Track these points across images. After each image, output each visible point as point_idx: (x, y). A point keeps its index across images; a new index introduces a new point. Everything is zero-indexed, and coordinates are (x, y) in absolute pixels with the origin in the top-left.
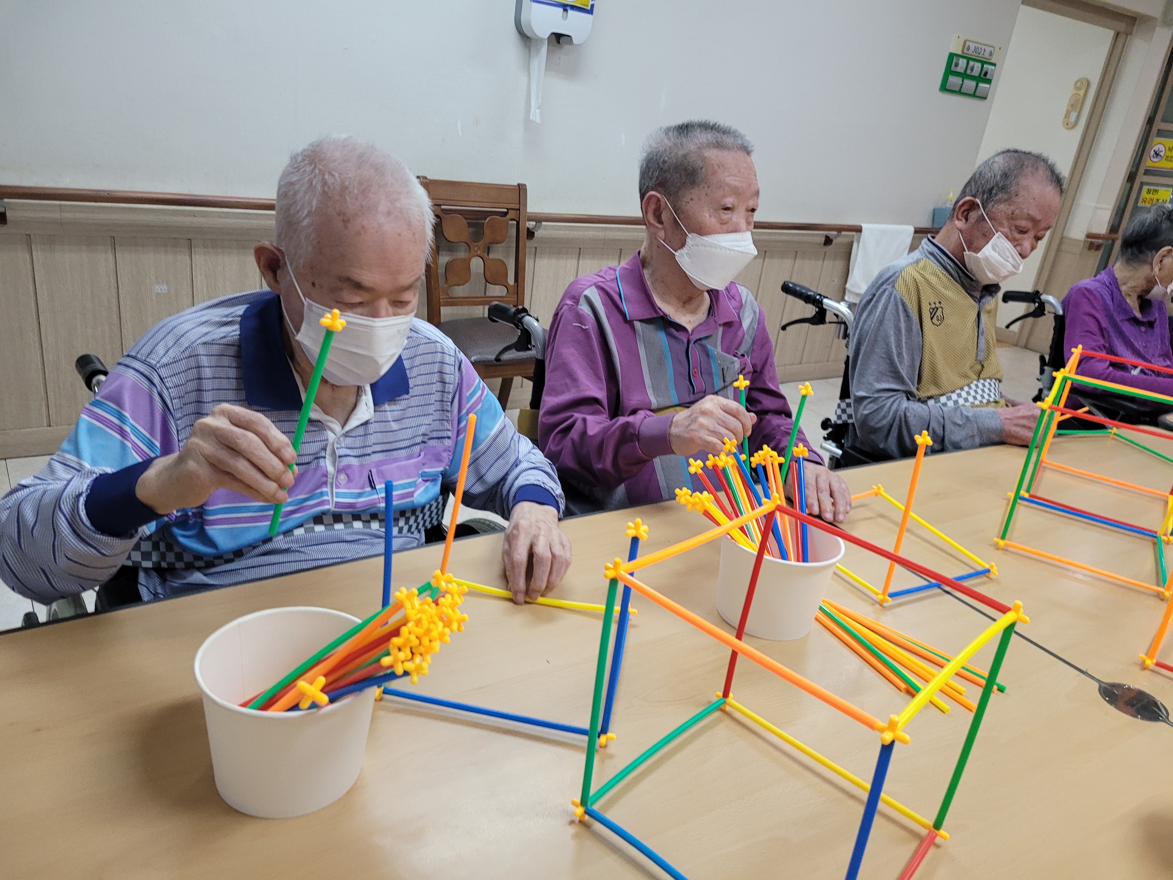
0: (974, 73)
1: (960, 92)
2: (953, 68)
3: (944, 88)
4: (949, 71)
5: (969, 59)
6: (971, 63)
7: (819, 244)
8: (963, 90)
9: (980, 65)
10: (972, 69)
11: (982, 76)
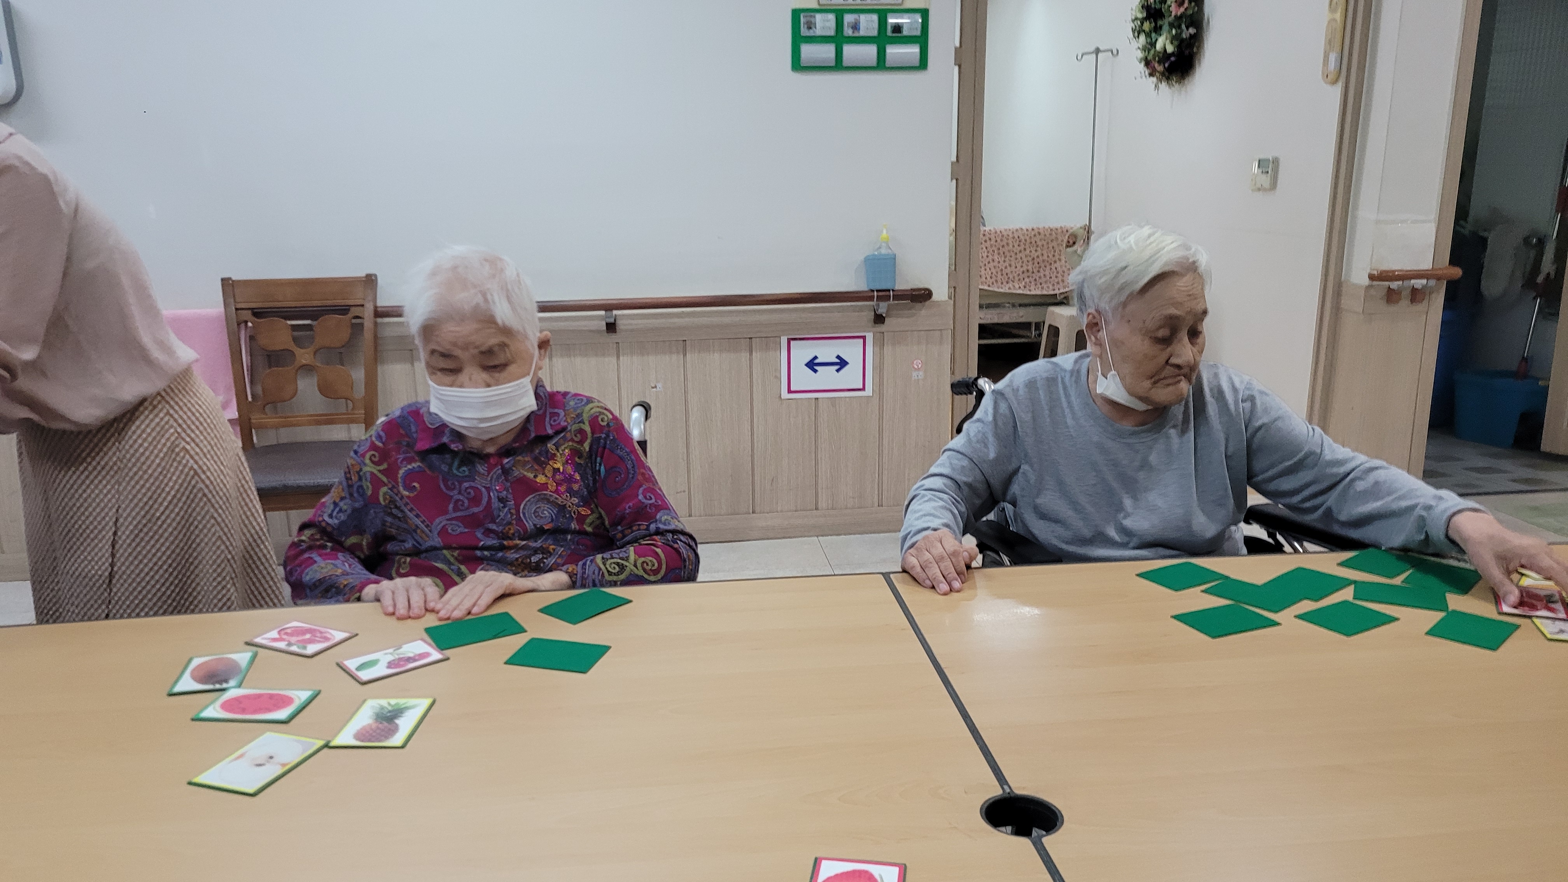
0: (862, 33)
1: (838, 65)
2: (804, 31)
3: (798, 65)
4: (798, 40)
5: (839, 14)
6: (848, 18)
7: (599, 332)
8: (846, 62)
9: (875, 17)
10: (855, 27)
11: (889, 32)
